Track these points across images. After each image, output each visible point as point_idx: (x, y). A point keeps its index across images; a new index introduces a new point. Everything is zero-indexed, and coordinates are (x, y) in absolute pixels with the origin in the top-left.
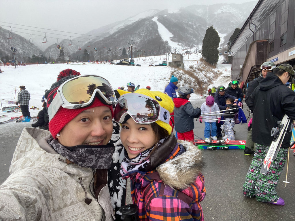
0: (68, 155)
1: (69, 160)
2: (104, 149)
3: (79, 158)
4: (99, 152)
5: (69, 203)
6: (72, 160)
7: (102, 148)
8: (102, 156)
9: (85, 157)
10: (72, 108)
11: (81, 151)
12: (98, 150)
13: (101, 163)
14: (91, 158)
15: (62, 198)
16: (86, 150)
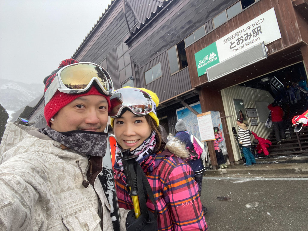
0: (64, 140)
1: (65, 145)
2: (99, 136)
3: (76, 142)
4: (95, 138)
5: (65, 188)
6: (67, 146)
7: (98, 135)
8: (97, 142)
9: (82, 143)
10: (68, 93)
11: (77, 135)
12: (94, 136)
13: (97, 149)
14: (87, 144)
15: (59, 182)
16: (83, 135)
